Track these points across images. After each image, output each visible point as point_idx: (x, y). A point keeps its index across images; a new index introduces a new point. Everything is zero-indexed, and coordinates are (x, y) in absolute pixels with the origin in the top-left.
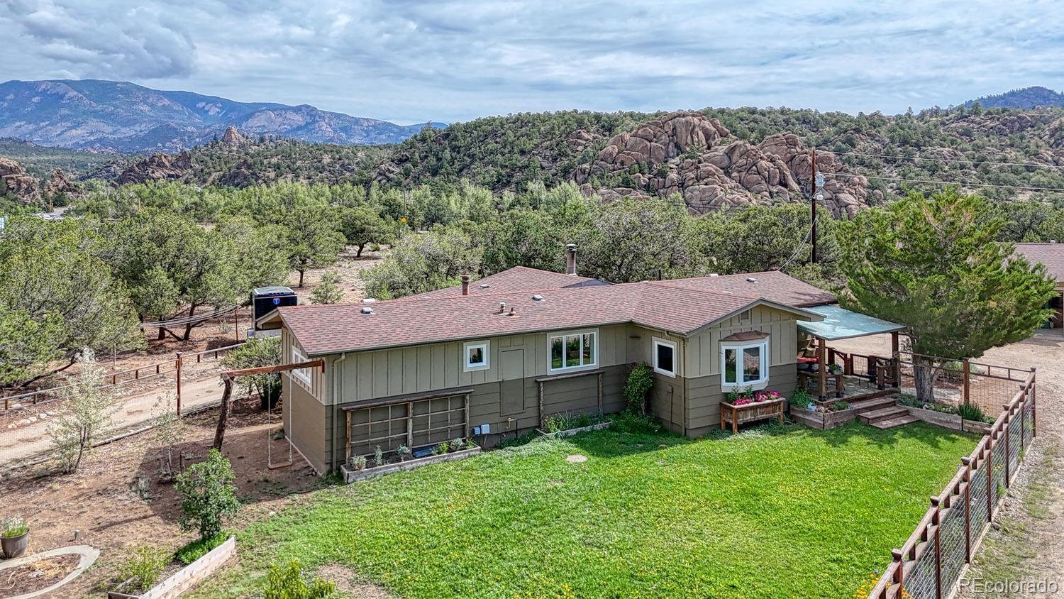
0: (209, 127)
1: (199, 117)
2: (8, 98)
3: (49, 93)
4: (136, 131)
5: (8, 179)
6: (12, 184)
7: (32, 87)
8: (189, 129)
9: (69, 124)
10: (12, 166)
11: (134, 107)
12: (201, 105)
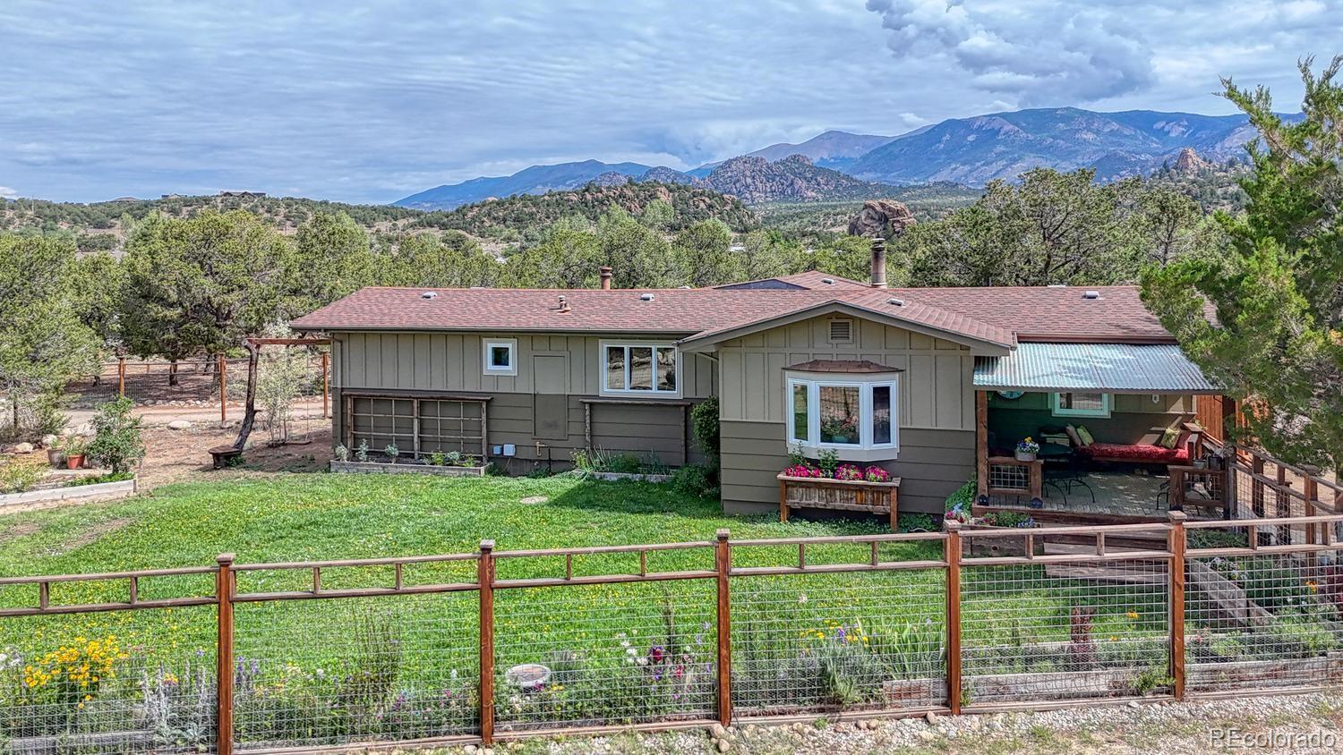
0: (1169, 152)
1: (1158, 141)
2: (944, 138)
3: (984, 129)
4: (1078, 164)
5: (894, 222)
6: (898, 227)
7: (966, 125)
8: (1143, 157)
9: (1005, 163)
10: (899, 208)
11: (1077, 137)
12: (1159, 125)
